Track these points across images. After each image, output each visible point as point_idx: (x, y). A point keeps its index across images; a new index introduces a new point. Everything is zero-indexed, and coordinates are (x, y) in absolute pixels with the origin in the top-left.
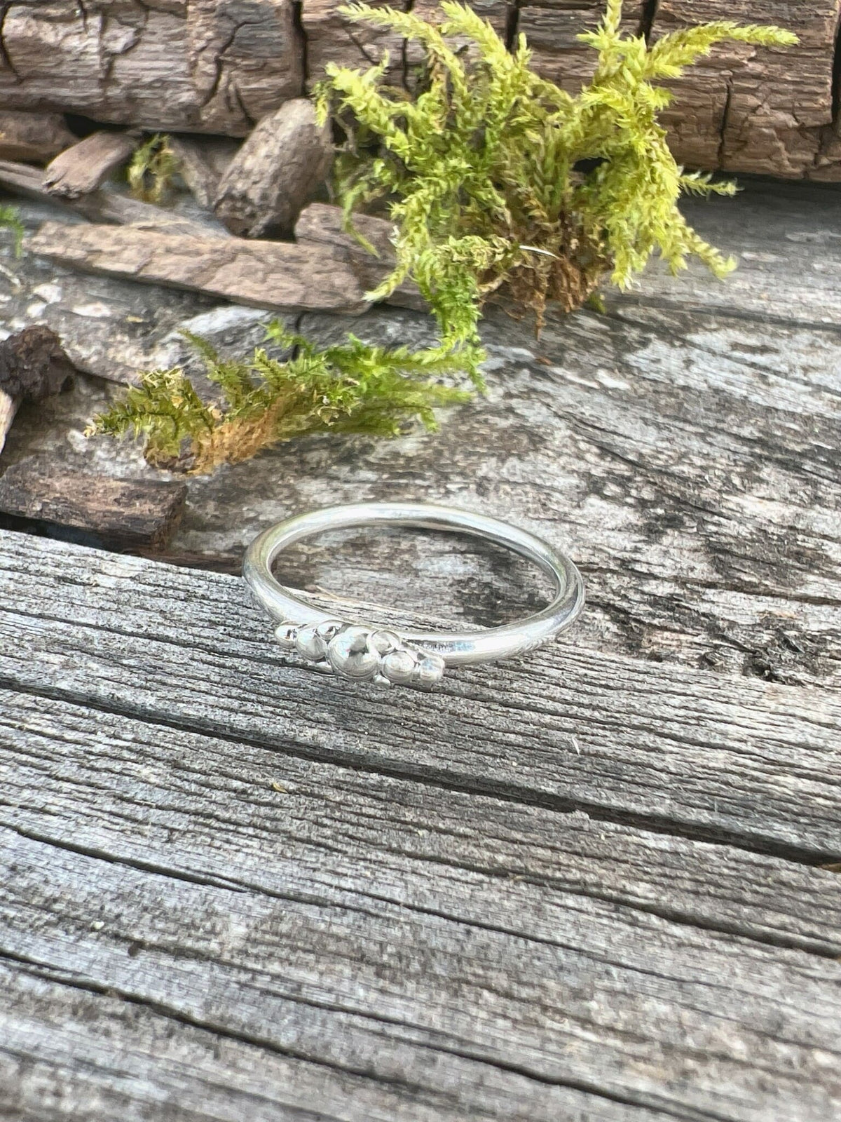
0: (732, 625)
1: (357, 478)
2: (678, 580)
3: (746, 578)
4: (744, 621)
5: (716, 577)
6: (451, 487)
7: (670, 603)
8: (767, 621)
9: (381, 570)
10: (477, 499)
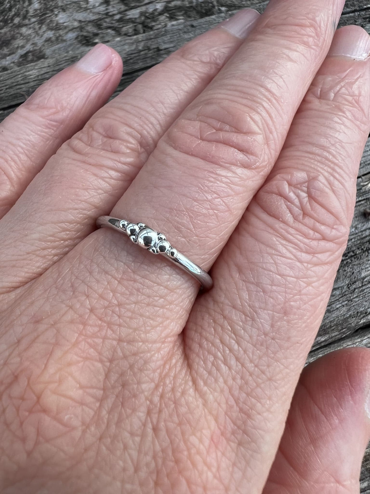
0: (136, 18)
1: (32, 22)
2: (120, 13)
3: (133, 5)
4: (137, 16)
5: (126, 8)
6: (56, 13)
7: (120, 20)
8: (142, 14)
9: (57, 44)
10: (64, 14)
